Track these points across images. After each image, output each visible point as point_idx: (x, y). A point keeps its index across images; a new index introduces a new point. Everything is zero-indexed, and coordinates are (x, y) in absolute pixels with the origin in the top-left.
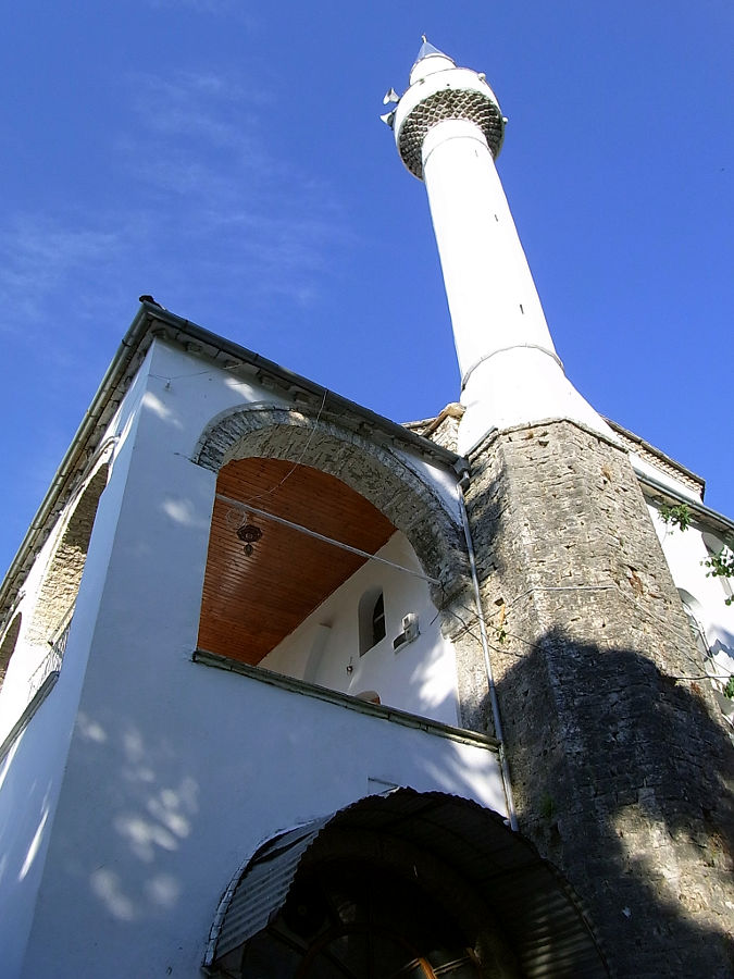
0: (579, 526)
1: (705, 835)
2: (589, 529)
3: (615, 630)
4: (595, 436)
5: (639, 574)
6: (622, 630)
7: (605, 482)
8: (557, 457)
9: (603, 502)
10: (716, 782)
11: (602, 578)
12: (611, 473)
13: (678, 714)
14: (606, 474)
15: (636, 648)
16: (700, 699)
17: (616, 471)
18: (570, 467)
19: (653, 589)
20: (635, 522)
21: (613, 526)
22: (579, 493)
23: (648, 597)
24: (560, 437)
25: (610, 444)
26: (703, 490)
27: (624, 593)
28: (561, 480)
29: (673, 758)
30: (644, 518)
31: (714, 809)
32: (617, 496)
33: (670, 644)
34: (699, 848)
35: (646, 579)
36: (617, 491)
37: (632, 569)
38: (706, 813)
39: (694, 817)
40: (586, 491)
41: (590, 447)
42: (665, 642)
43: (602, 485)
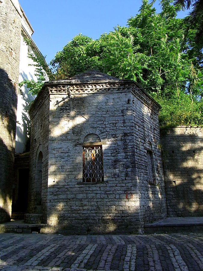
0: (2, 31)
1: (5, 117)
2: (5, 33)
3: (2, 63)
4: (16, 8)
5: (12, 51)
6: (3, 63)
7: (13, 23)
8: (3, 8)
9: (11, 28)
10: (11, 106)
11: (3, 48)
12: (16, 21)
13: (9, 89)
14: (14, 21)
15: (5, 69)
16: (15, 87)
17: (17, 21)
18: (6, 14)
19: (14, 57)
20: (17, 37)
21: (11, 36)
22: (6, 22)
23: (12, 58)
24: (6, 3)
25: (18, 13)
26: (33, 33)
27: (7, 54)
28: (2, 16)
29: (4, 98)
30: (19, 37)
31: (8, 112)
32: (15, 28)
33: (13, 72)
34: (2, 119)
35: (14, 53)
36: (15, 27)
37: (11, 49)
38: (7, 112)
39: (4, 113)
40: (8, 23)
41: (13, 11)
42: (12, 71)
43: (12, 23)
